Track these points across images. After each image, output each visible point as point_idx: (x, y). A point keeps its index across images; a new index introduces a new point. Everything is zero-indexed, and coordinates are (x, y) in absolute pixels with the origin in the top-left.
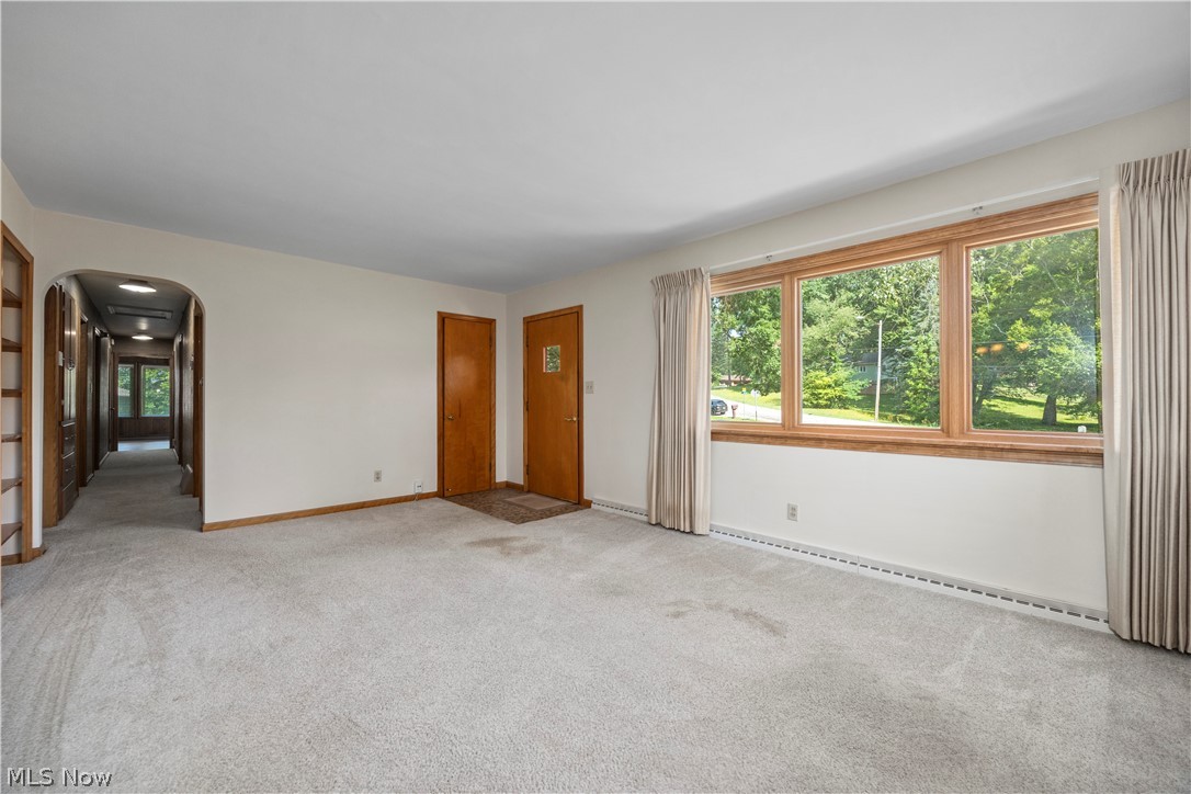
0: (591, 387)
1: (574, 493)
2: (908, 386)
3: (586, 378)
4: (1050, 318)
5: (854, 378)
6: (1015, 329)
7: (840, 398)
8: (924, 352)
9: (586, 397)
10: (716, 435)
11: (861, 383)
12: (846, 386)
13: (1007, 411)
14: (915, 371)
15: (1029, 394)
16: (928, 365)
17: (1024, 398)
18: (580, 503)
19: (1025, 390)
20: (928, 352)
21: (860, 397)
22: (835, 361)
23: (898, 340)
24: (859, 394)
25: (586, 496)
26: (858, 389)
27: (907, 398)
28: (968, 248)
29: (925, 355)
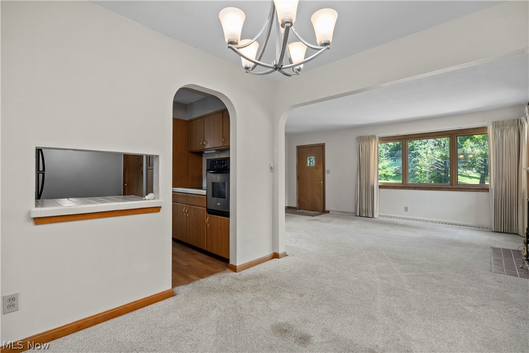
0: (329, 172)
1: (321, 208)
2: (417, 170)
3: (327, 168)
4: (482, 139)
5: (392, 165)
6: (466, 143)
7: (385, 175)
8: (425, 153)
9: (327, 175)
10: (380, 187)
11: (395, 168)
12: (388, 169)
13: (463, 182)
14: (420, 163)
15: (473, 173)
16: (426, 160)
17: (470, 175)
18: (324, 211)
19: (471, 171)
20: (426, 153)
21: (395, 175)
22: (382, 157)
23: (412, 147)
24: (394, 173)
25: (327, 209)
26: (394, 171)
27: (417, 175)
28: (457, 136)
29: (425, 155)
